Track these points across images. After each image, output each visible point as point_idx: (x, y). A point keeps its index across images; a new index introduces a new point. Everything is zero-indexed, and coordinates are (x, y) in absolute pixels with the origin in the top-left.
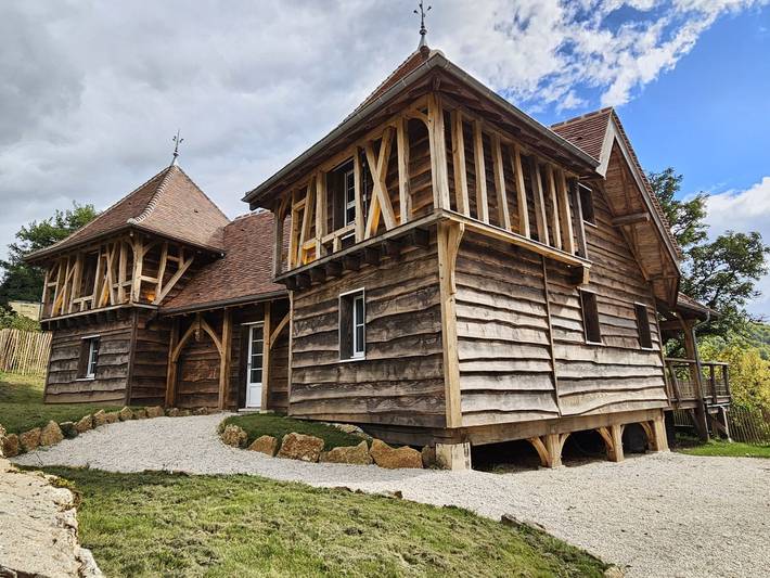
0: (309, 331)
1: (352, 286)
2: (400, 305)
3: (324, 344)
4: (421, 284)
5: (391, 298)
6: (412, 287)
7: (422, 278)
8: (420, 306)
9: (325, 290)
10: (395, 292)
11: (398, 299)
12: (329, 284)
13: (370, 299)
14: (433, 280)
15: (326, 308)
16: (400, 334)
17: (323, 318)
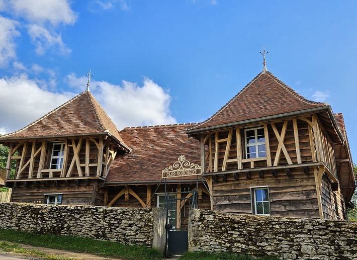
0: (227, 202)
1: (258, 184)
2: (292, 196)
3: (239, 209)
4: (305, 189)
5: (286, 192)
6: (300, 189)
7: (306, 186)
8: (304, 198)
9: (239, 184)
10: (289, 190)
11: (291, 193)
12: (241, 181)
13: (272, 192)
14: (312, 188)
15: (240, 192)
16: (293, 208)
17: (237, 196)
